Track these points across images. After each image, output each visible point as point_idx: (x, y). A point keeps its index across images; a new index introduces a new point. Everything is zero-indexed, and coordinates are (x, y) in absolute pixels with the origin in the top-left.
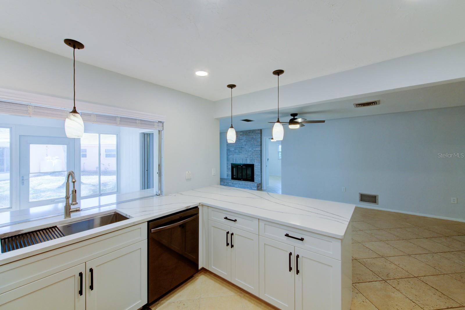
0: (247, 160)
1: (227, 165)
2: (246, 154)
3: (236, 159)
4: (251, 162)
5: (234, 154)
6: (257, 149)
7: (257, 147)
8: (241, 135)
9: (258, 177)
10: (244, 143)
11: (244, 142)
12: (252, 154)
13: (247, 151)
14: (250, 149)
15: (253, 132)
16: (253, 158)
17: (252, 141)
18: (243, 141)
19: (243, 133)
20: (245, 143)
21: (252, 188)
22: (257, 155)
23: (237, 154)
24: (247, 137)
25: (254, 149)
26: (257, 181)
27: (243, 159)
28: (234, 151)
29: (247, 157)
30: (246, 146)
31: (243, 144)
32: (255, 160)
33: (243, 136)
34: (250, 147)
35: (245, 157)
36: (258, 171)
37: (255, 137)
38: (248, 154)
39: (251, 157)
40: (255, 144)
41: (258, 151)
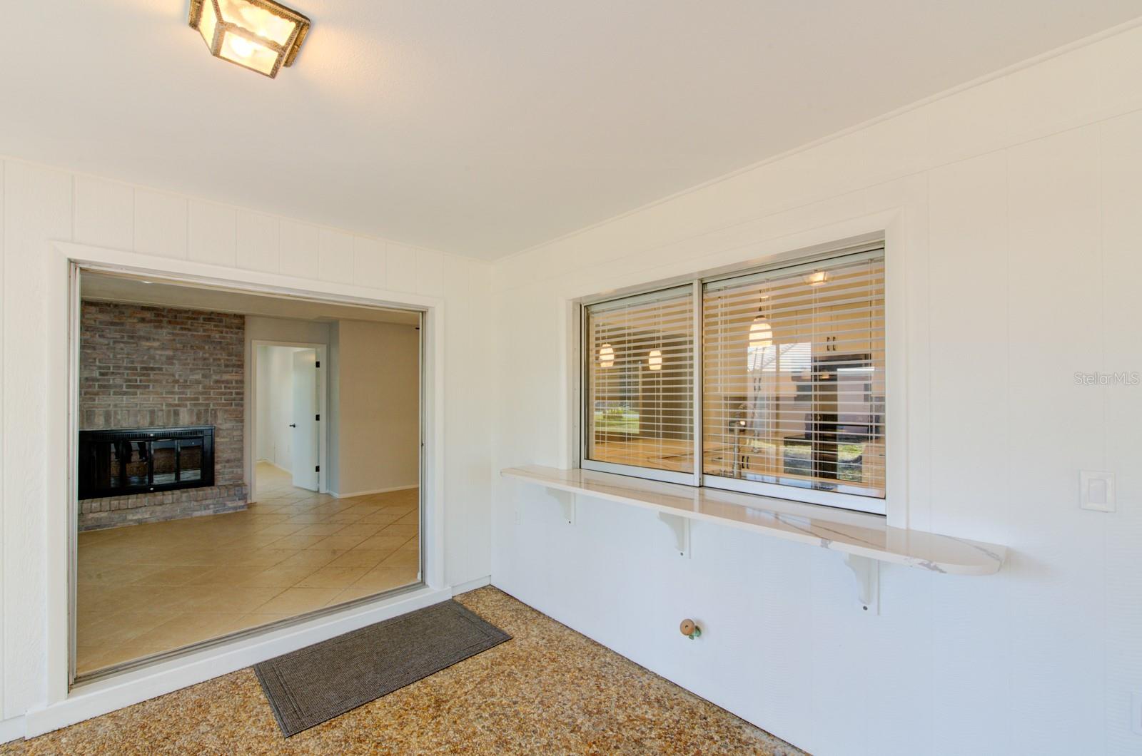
0: (176, 414)
2: (173, 393)
3: (108, 414)
4: (198, 419)
5: (97, 394)
6: (226, 377)
7: (231, 369)
8: (143, 320)
9: (231, 467)
10: (158, 352)
11: (163, 349)
12: (202, 393)
13: (177, 382)
14: (197, 376)
15: (209, 320)
16: (207, 405)
17: (207, 347)
18: (156, 344)
19: (158, 315)
20: (170, 353)
21: (225, 505)
22: (227, 396)
23: (115, 393)
25: (215, 377)
26: (229, 480)
27: (152, 412)
28: (94, 380)
29: (178, 405)
30: (172, 364)
31: (157, 357)
32: (219, 414)
33: (162, 328)
34: (191, 370)
35: (169, 405)
36: (232, 447)
37: (220, 336)
38: (181, 393)
39: (200, 402)
40: (219, 359)
41: (232, 383)
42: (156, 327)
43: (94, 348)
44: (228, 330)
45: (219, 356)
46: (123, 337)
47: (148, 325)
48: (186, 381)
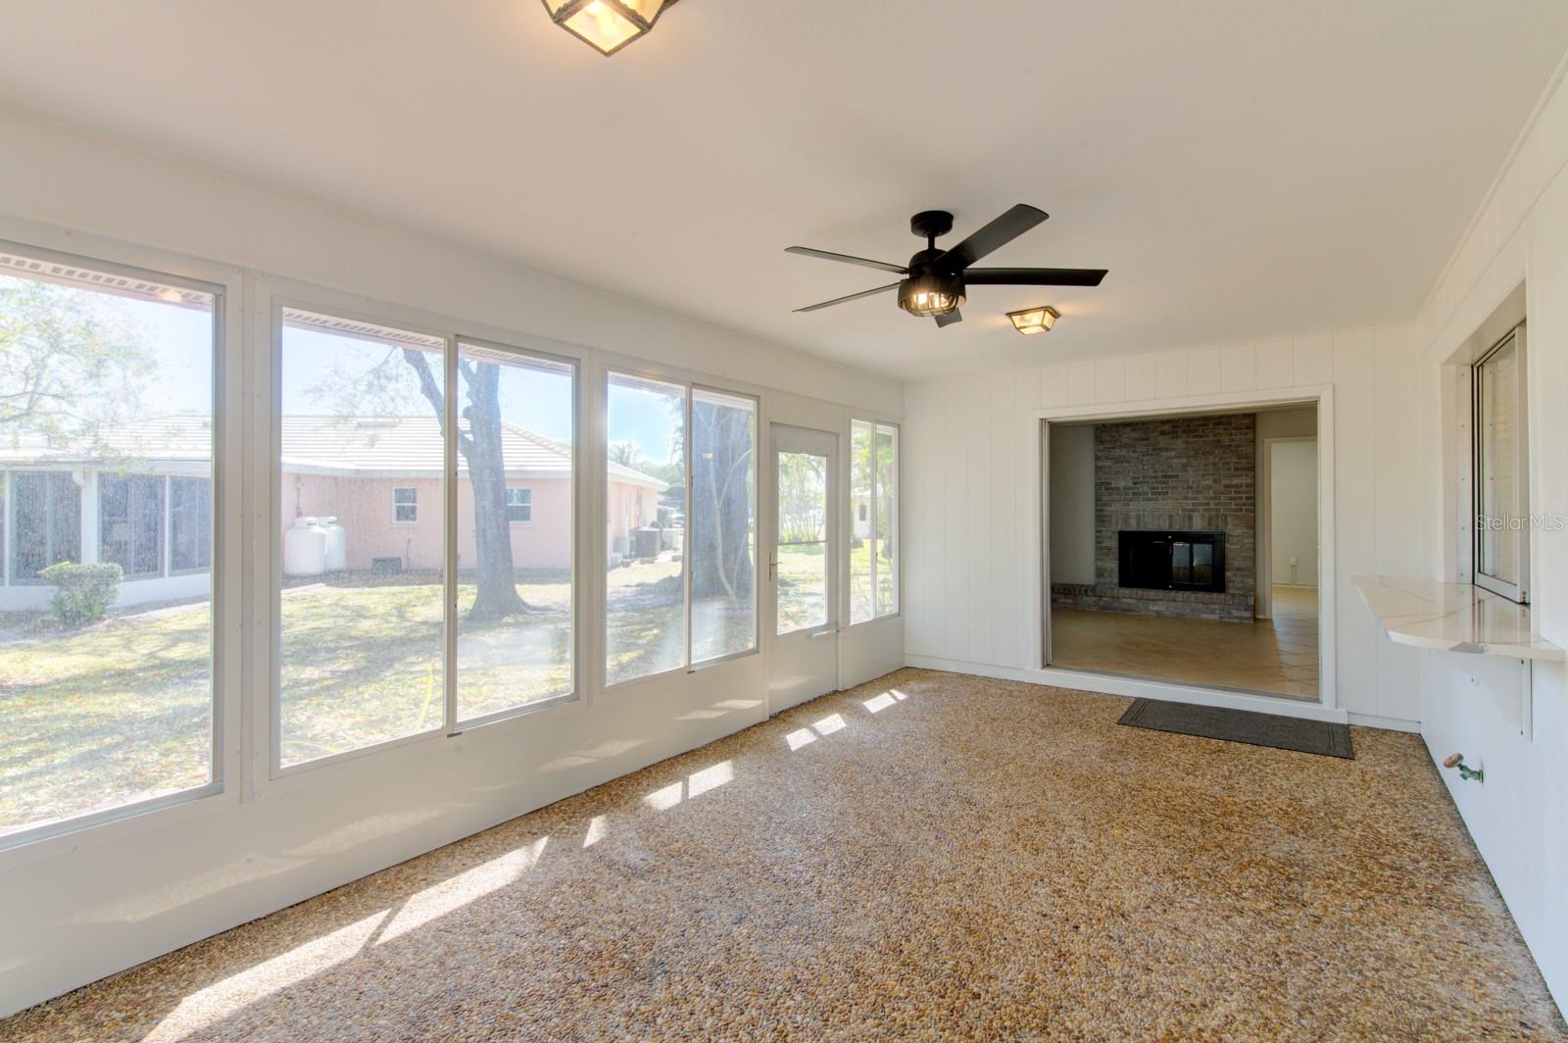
0: (1190, 518)
1: (1097, 537)
2: (1187, 498)
3: (1138, 518)
4: (1210, 524)
5: (1130, 501)
6: (1235, 481)
7: (1240, 472)
8: (1163, 433)
9: (1239, 576)
10: (1175, 461)
11: (1179, 457)
12: (1214, 498)
13: (1191, 488)
14: (1209, 482)
15: (1218, 424)
16: (1218, 510)
17: (1217, 452)
18: (1173, 454)
20: (1184, 460)
21: (1230, 613)
22: (1237, 501)
23: (1144, 499)
24: (1190, 440)
25: (1226, 482)
26: (1240, 589)
27: (1171, 517)
28: (1130, 488)
29: (1192, 511)
30: (1186, 471)
31: (1174, 465)
32: (1229, 519)
33: (1177, 437)
34: (1203, 475)
35: (1184, 510)
36: (1244, 554)
37: (1229, 439)
38: (1194, 499)
39: (1212, 507)
40: (1228, 463)
41: (1241, 487)
42: (1173, 438)
43: (1129, 462)
44: (1238, 431)
45: (1228, 460)
46: (1148, 450)
47: (1167, 437)
48: (1198, 487)
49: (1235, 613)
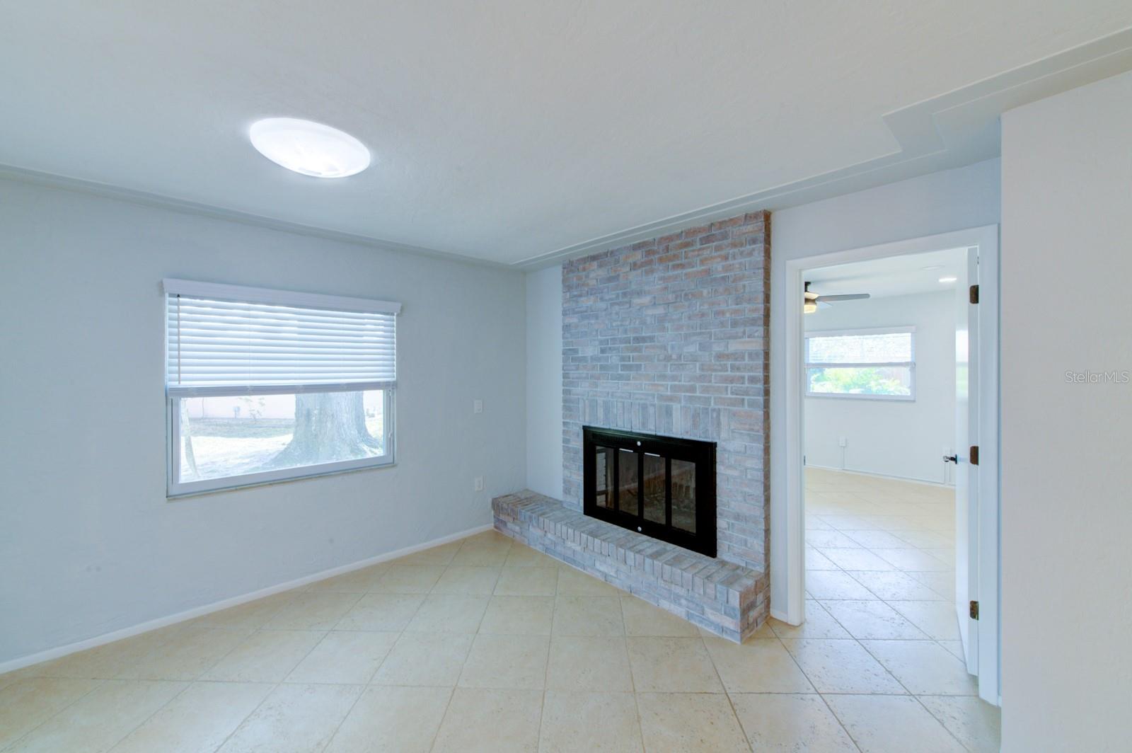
0: (669, 412)
1: (563, 433)
2: (663, 377)
3: (607, 409)
4: (695, 425)
5: (599, 379)
6: (734, 346)
7: (740, 330)
8: (634, 266)
9: (743, 531)
10: (650, 312)
11: (655, 305)
12: (701, 378)
13: (668, 358)
14: (692, 349)
15: (707, 240)
16: (708, 400)
17: (705, 292)
18: (646, 300)
19: (649, 253)
20: (660, 311)
22: (736, 385)
23: (614, 378)
24: (671, 273)
25: (717, 348)
26: (738, 553)
27: (644, 407)
28: (598, 359)
29: (671, 399)
30: (664, 329)
31: (649, 320)
32: (724, 420)
33: (652, 271)
34: (687, 336)
35: (661, 397)
36: (746, 489)
37: (723, 267)
38: (674, 378)
39: (698, 394)
40: (723, 313)
41: (743, 359)
42: (647, 273)
43: (597, 317)
44: (736, 250)
45: (723, 307)
46: (618, 296)
47: (639, 271)
48: (679, 357)
49: (711, 615)
